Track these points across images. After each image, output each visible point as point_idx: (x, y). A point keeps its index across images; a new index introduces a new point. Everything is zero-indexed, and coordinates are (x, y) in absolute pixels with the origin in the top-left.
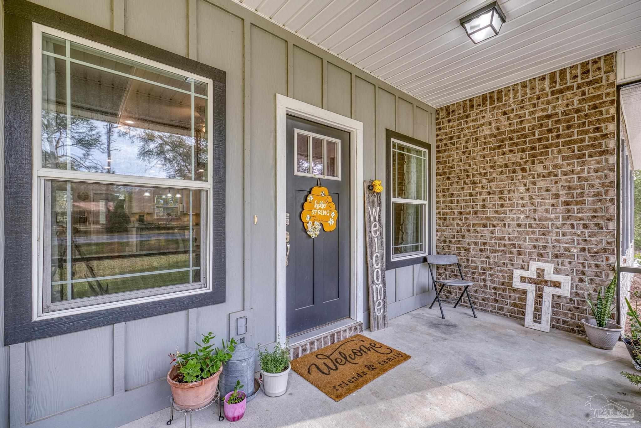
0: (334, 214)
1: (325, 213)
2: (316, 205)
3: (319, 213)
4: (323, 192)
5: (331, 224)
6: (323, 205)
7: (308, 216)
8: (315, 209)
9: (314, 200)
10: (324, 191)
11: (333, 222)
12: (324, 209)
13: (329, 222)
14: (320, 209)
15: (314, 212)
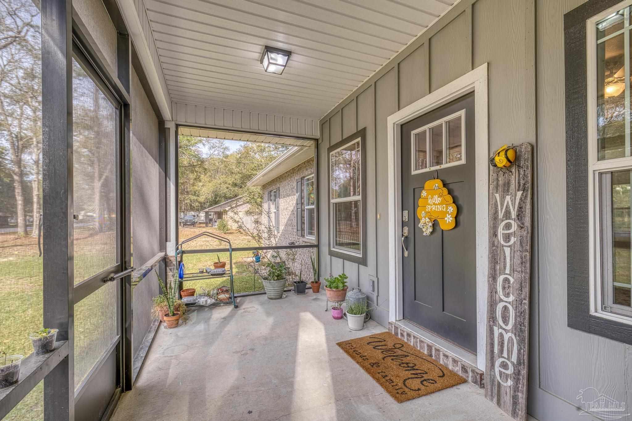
0: (452, 209)
1: (440, 208)
2: (429, 201)
3: (433, 208)
4: (437, 185)
5: (448, 222)
6: (437, 199)
7: (423, 212)
8: (429, 205)
9: (427, 195)
10: (437, 183)
11: (451, 219)
12: (439, 204)
13: (446, 219)
14: (434, 204)
15: (428, 208)
